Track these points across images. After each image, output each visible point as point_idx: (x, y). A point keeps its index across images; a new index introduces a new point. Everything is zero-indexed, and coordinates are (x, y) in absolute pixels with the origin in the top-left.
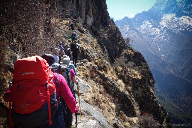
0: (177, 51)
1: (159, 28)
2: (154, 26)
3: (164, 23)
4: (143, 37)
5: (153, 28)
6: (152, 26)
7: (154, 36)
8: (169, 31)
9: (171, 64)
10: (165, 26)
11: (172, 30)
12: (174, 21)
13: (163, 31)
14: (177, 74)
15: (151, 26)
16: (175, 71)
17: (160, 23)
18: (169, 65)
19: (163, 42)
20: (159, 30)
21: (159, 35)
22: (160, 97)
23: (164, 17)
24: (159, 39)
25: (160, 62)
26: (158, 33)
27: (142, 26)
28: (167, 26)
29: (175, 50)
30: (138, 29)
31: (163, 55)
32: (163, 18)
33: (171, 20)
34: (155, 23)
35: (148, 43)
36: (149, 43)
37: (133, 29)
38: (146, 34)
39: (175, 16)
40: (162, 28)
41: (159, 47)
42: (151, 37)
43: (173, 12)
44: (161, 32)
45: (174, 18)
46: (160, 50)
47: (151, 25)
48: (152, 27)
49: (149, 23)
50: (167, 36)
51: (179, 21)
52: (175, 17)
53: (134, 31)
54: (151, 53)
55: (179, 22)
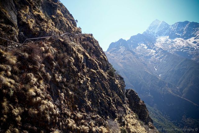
0: (173, 71)
1: (154, 49)
2: (149, 47)
3: (158, 44)
4: (139, 58)
5: (149, 49)
6: (147, 47)
7: (150, 57)
8: (164, 52)
9: (169, 84)
10: (160, 47)
11: (167, 51)
12: (168, 43)
13: (158, 52)
14: (175, 93)
15: (146, 47)
16: (173, 91)
17: (155, 44)
18: (167, 85)
19: (159, 63)
20: (154, 51)
21: (154, 56)
22: (160, 119)
23: (158, 39)
24: (155, 60)
25: (157, 82)
26: (154, 54)
27: (137, 48)
28: (161, 47)
29: (172, 69)
30: (134, 50)
31: (160, 75)
32: (158, 40)
33: (165, 42)
34: (150, 45)
35: (144, 64)
36: (146, 63)
37: (128, 50)
38: (142, 55)
39: (169, 38)
40: (157, 49)
41: (156, 68)
42: (147, 57)
43: (166, 35)
44: (156, 53)
45: (168, 40)
46: (156, 70)
47: (146, 46)
48: (147, 48)
49: (144, 45)
50: (163, 57)
51: (172, 42)
52: (169, 39)
53: (129, 52)
54: (148, 73)
55: (173, 43)
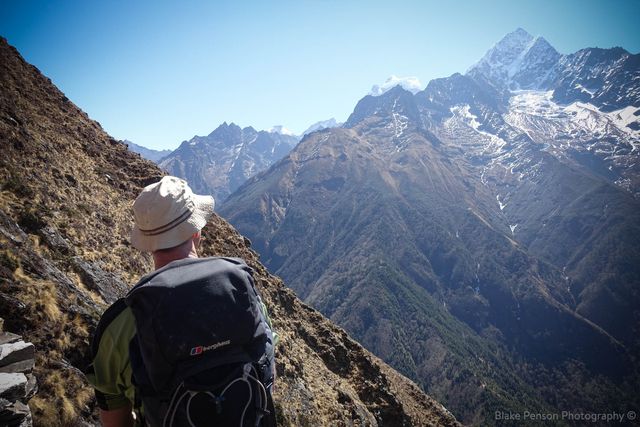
0: (557, 219)
1: (502, 135)
2: (485, 127)
3: (517, 118)
4: (452, 160)
5: (484, 133)
6: (478, 124)
7: (486, 159)
8: (534, 148)
9: (540, 265)
10: (522, 128)
11: (542, 146)
12: (547, 116)
13: (515, 147)
14: (558, 299)
15: (475, 125)
16: (551, 290)
17: (506, 117)
18: (534, 268)
19: (514, 184)
20: (501, 142)
21: (500, 158)
22: (506, 382)
23: (516, 98)
24: (502, 173)
25: (506, 254)
26: (499, 151)
27: (447, 123)
28: (526, 131)
29: (553, 214)
30: (435, 131)
31: (513, 229)
32: (515, 101)
33: (540, 111)
34: (489, 117)
35: (467, 184)
36: (471, 180)
37: (418, 130)
38: (462, 151)
39: (552, 100)
40: (512, 136)
41: (501, 200)
42: (476, 160)
43: (545, 86)
44: (508, 148)
45: (548, 106)
46: (502, 208)
47: (476, 120)
48: (480, 128)
49: (469, 115)
50: (528, 166)
51: (563, 116)
52: (552, 104)
53: (422, 138)
54: (477, 219)
55: (564, 120)
